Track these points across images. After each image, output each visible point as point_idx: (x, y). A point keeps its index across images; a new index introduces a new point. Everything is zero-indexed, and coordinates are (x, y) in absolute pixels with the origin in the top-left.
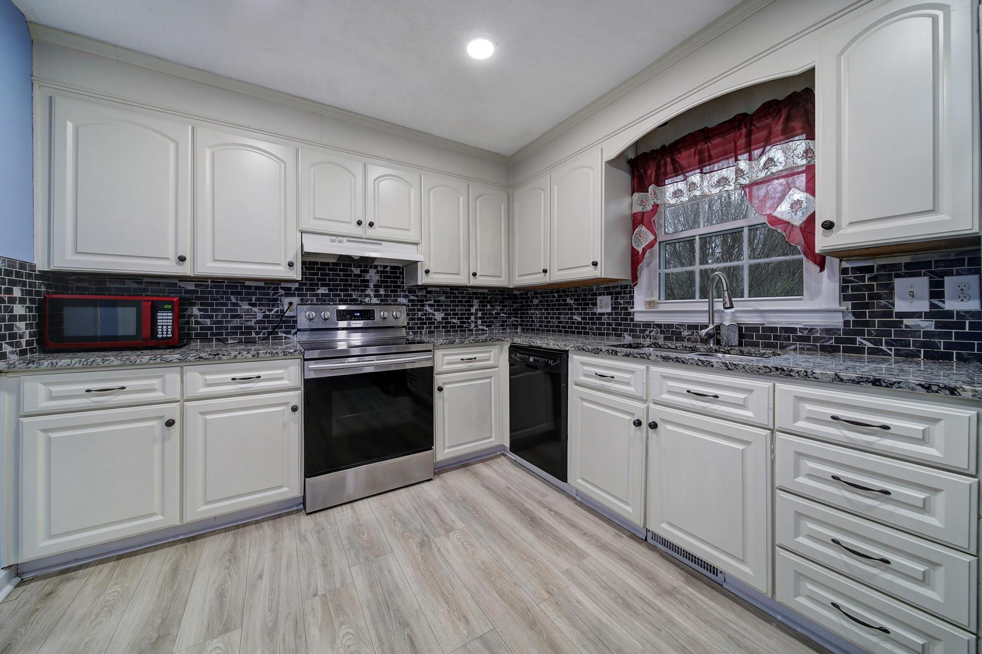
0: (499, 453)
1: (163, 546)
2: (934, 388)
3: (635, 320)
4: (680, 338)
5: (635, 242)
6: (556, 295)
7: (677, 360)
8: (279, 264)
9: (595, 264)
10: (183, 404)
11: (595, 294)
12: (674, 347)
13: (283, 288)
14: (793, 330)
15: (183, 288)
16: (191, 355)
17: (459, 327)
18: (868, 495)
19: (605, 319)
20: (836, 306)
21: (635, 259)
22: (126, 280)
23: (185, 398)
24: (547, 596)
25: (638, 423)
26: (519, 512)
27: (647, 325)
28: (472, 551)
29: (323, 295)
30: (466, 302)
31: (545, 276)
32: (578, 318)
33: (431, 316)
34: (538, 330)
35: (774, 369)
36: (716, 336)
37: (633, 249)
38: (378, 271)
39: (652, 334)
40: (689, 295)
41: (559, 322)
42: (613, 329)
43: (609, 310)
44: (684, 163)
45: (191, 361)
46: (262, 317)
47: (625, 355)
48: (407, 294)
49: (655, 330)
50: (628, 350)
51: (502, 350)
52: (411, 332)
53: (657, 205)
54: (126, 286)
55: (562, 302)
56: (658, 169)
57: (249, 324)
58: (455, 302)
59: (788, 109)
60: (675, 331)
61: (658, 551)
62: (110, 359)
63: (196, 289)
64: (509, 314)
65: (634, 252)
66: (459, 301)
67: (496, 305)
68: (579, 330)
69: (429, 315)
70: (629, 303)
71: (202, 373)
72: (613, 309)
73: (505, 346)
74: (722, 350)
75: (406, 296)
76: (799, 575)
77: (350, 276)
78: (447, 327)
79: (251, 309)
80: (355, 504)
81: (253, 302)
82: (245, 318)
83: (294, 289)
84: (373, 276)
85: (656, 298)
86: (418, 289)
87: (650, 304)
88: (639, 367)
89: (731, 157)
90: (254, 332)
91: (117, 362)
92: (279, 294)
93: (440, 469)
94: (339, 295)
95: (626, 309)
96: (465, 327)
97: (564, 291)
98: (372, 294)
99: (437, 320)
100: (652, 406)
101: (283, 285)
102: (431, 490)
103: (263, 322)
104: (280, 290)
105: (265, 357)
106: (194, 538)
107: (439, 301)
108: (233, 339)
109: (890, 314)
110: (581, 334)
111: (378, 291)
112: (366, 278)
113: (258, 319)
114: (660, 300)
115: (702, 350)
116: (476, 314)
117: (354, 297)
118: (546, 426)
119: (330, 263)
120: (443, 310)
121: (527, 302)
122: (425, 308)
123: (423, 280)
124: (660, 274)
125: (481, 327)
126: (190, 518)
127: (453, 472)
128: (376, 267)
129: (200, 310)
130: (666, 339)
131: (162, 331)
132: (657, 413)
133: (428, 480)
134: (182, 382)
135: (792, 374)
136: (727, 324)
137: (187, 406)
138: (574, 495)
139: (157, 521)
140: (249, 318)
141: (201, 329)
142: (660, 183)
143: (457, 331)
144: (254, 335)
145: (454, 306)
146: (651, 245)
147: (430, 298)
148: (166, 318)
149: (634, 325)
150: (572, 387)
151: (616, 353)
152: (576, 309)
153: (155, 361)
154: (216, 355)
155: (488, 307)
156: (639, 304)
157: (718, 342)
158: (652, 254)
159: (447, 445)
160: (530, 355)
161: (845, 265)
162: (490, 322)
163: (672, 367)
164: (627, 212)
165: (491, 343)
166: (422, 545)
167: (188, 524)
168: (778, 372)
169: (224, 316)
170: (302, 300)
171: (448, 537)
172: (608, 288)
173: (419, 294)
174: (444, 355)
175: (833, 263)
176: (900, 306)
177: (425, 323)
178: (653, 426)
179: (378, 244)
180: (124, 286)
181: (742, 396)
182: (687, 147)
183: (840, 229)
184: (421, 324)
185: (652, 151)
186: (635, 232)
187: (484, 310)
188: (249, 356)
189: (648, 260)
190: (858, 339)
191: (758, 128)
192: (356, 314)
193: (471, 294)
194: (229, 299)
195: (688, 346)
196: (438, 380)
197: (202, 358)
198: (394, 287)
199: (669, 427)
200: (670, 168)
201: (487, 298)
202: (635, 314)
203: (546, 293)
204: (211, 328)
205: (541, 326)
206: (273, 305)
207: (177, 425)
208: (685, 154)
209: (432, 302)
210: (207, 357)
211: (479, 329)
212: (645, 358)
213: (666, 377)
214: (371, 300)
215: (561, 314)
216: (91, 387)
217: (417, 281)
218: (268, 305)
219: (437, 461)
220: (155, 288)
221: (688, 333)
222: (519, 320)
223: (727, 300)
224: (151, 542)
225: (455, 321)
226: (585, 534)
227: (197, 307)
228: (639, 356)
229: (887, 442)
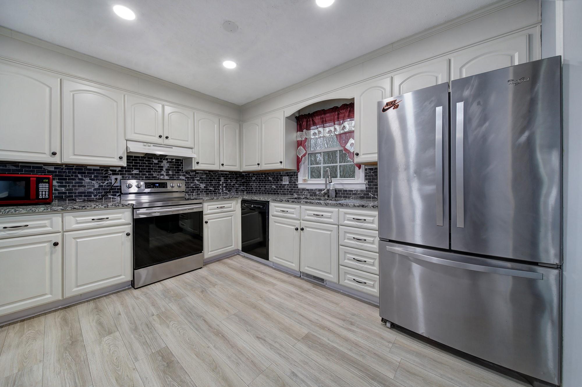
0: (236, 254)
1: (50, 312)
2: (375, 207)
3: (299, 187)
4: (315, 195)
5: (298, 153)
6: (264, 176)
7: (310, 203)
8: (114, 158)
9: (281, 162)
10: (63, 234)
11: (282, 176)
12: (313, 198)
13: (111, 170)
14: (352, 191)
15: (47, 169)
16: (69, 207)
17: (213, 191)
18: (361, 242)
19: (286, 187)
20: (364, 182)
21: (299, 161)
22: (7, 165)
23: (64, 230)
24: (260, 299)
25: (297, 229)
26: (247, 275)
27: (303, 189)
28: (227, 291)
29: (135, 174)
30: (217, 178)
31: (258, 166)
32: (274, 187)
33: (198, 186)
34: (255, 193)
35: (339, 204)
36: (327, 194)
37: (298, 156)
38: (168, 162)
39: (305, 193)
40: (319, 177)
41: (265, 189)
42: (290, 192)
43: (288, 183)
44: (316, 121)
45: (69, 210)
46: (98, 187)
47: (292, 202)
48: (185, 174)
49: (306, 192)
50: (293, 200)
51: (237, 203)
52: (187, 195)
53: (307, 139)
54: (7, 168)
55: (266, 179)
56: (307, 122)
57: (90, 190)
58: (211, 178)
59: (350, 108)
60: (314, 192)
61: (304, 280)
62: (19, 210)
63: (55, 170)
64: (240, 185)
65: (298, 157)
66: (213, 178)
67: (233, 180)
68: (275, 192)
69: (197, 186)
70: (296, 180)
71: (74, 217)
72: (289, 182)
73: (239, 201)
74: (329, 199)
75: (184, 175)
76: (346, 273)
77: (152, 164)
78: (207, 192)
79: (91, 182)
80: (162, 282)
81: (93, 178)
82: (87, 187)
83: (118, 171)
84: (165, 164)
85: (307, 178)
86: (191, 171)
87: (305, 180)
88: (297, 206)
89: (332, 122)
90: (93, 195)
91: (24, 211)
92: (109, 174)
93: (207, 263)
94: (145, 174)
95: (295, 182)
96: (217, 192)
97: (268, 174)
98: (165, 174)
99: (201, 188)
100: (302, 222)
101: (111, 168)
102: (203, 272)
103: (99, 189)
104: (109, 171)
105: (112, 208)
106: (68, 307)
107: (203, 178)
108: (80, 199)
110: (275, 194)
111: (169, 172)
112: (161, 165)
113: (95, 188)
114: (308, 179)
115: (323, 199)
116: (223, 185)
117: (154, 175)
118: (259, 239)
119: (140, 156)
120: (205, 183)
121: (249, 179)
122: (195, 182)
123: (195, 167)
124: (308, 167)
125: (225, 192)
126: (67, 295)
127: (213, 264)
128: (167, 159)
129: (58, 182)
130: (311, 195)
131: (42, 195)
132: (304, 224)
133: (200, 268)
134: (63, 222)
135: (343, 205)
136: (331, 189)
137: (66, 235)
138: (272, 266)
139: (48, 298)
140: (90, 187)
141: (59, 193)
142: (308, 128)
143: (212, 194)
144: (93, 197)
145: (210, 180)
146: (304, 155)
147: (198, 176)
148: (45, 187)
149: (298, 190)
150: (271, 217)
151: (289, 201)
152: (273, 182)
153: (47, 211)
154: (83, 207)
155: (229, 181)
156: (300, 181)
157: (328, 196)
158: (305, 158)
159: (210, 250)
160: (251, 204)
161: (366, 167)
162: (230, 189)
163: (309, 206)
164: (295, 140)
165: (232, 199)
166: (202, 292)
167: (67, 299)
168: (340, 205)
169: (73, 186)
170: (123, 177)
171: (215, 288)
172: (287, 173)
173: (191, 174)
174: (208, 205)
175: (363, 167)
177: (195, 190)
178: (302, 229)
179: (170, 148)
180: (6, 168)
181: (330, 214)
182: (317, 115)
183: (360, 156)
184: (193, 190)
185: (305, 114)
186: (298, 149)
187: (227, 183)
188: (103, 207)
189: (304, 161)
190: (370, 193)
191: (341, 113)
192: (156, 185)
193: (220, 174)
194: (77, 176)
195: (318, 198)
196: (205, 218)
197: (75, 208)
198: (178, 170)
199: (308, 229)
200: (311, 122)
201: (228, 176)
202: (299, 185)
203: (259, 174)
204: (65, 193)
205: (256, 191)
206: (105, 180)
207: (60, 245)
208: (317, 118)
209: (199, 179)
210: (78, 208)
211: (224, 193)
212: (299, 203)
213: (307, 210)
214: (164, 177)
215: (266, 185)
216: (7, 226)
217: (192, 168)
218: (102, 180)
219: (205, 258)
220: (27, 169)
221: (318, 193)
222: (245, 188)
223: (330, 179)
224: (41, 312)
225: (211, 188)
226: (276, 278)
227: (56, 181)
228: (297, 202)
229: (366, 224)
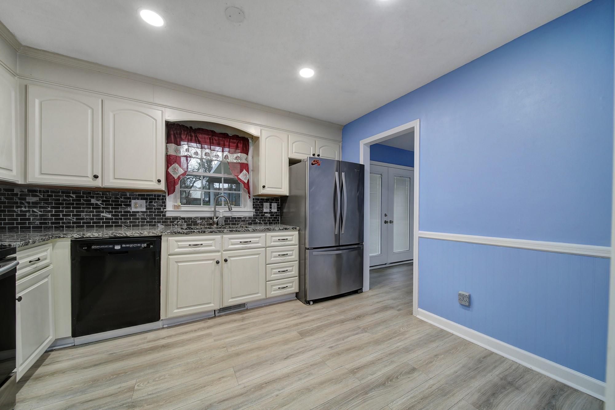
3: (166, 216)
9: (159, 181)
11: (129, 198)
14: (241, 218)
18: (284, 256)
19: (139, 215)
20: (252, 210)
25: (218, 262)
27: (176, 218)
32: (107, 215)
40: (197, 204)
42: (148, 222)
43: (144, 210)
49: (181, 221)
60: (194, 221)
70: (162, 206)
72: (147, 209)
73: (60, 243)
76: (272, 286)
85: (179, 204)
87: (177, 206)
88: (218, 237)
89: (222, 147)
95: (159, 209)
97: (86, 193)
100: (224, 252)
109: (262, 213)
114: (182, 205)
136: (221, 216)
146: (183, 176)
149: (166, 219)
150: (167, 258)
152: (105, 208)
156: (169, 206)
157: (218, 224)
160: (114, 245)
161: (255, 198)
163: (233, 234)
172: (143, 195)
176: (265, 210)
178: (225, 261)
181: (258, 239)
183: (266, 188)
190: (256, 220)
199: (232, 259)
202: (167, 212)
212: (221, 232)
213: (230, 239)
228: (218, 232)
229: (287, 243)
